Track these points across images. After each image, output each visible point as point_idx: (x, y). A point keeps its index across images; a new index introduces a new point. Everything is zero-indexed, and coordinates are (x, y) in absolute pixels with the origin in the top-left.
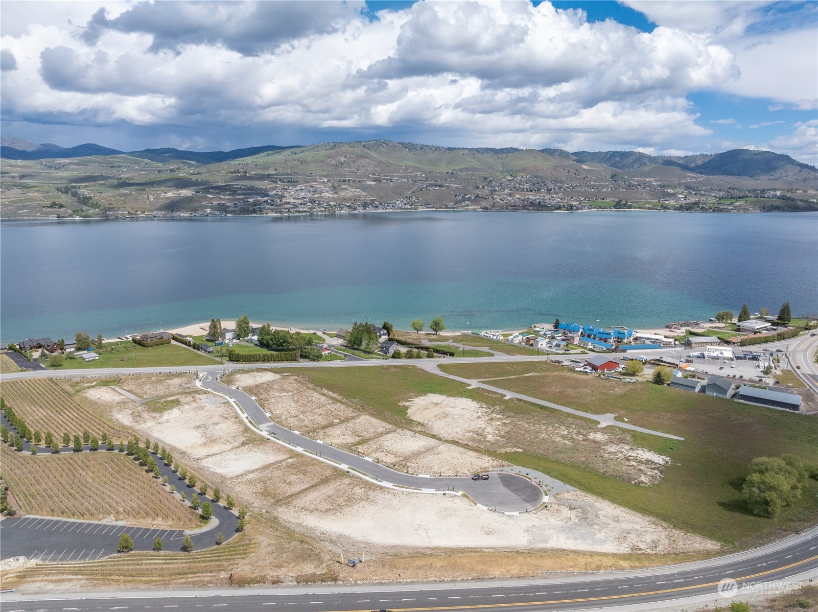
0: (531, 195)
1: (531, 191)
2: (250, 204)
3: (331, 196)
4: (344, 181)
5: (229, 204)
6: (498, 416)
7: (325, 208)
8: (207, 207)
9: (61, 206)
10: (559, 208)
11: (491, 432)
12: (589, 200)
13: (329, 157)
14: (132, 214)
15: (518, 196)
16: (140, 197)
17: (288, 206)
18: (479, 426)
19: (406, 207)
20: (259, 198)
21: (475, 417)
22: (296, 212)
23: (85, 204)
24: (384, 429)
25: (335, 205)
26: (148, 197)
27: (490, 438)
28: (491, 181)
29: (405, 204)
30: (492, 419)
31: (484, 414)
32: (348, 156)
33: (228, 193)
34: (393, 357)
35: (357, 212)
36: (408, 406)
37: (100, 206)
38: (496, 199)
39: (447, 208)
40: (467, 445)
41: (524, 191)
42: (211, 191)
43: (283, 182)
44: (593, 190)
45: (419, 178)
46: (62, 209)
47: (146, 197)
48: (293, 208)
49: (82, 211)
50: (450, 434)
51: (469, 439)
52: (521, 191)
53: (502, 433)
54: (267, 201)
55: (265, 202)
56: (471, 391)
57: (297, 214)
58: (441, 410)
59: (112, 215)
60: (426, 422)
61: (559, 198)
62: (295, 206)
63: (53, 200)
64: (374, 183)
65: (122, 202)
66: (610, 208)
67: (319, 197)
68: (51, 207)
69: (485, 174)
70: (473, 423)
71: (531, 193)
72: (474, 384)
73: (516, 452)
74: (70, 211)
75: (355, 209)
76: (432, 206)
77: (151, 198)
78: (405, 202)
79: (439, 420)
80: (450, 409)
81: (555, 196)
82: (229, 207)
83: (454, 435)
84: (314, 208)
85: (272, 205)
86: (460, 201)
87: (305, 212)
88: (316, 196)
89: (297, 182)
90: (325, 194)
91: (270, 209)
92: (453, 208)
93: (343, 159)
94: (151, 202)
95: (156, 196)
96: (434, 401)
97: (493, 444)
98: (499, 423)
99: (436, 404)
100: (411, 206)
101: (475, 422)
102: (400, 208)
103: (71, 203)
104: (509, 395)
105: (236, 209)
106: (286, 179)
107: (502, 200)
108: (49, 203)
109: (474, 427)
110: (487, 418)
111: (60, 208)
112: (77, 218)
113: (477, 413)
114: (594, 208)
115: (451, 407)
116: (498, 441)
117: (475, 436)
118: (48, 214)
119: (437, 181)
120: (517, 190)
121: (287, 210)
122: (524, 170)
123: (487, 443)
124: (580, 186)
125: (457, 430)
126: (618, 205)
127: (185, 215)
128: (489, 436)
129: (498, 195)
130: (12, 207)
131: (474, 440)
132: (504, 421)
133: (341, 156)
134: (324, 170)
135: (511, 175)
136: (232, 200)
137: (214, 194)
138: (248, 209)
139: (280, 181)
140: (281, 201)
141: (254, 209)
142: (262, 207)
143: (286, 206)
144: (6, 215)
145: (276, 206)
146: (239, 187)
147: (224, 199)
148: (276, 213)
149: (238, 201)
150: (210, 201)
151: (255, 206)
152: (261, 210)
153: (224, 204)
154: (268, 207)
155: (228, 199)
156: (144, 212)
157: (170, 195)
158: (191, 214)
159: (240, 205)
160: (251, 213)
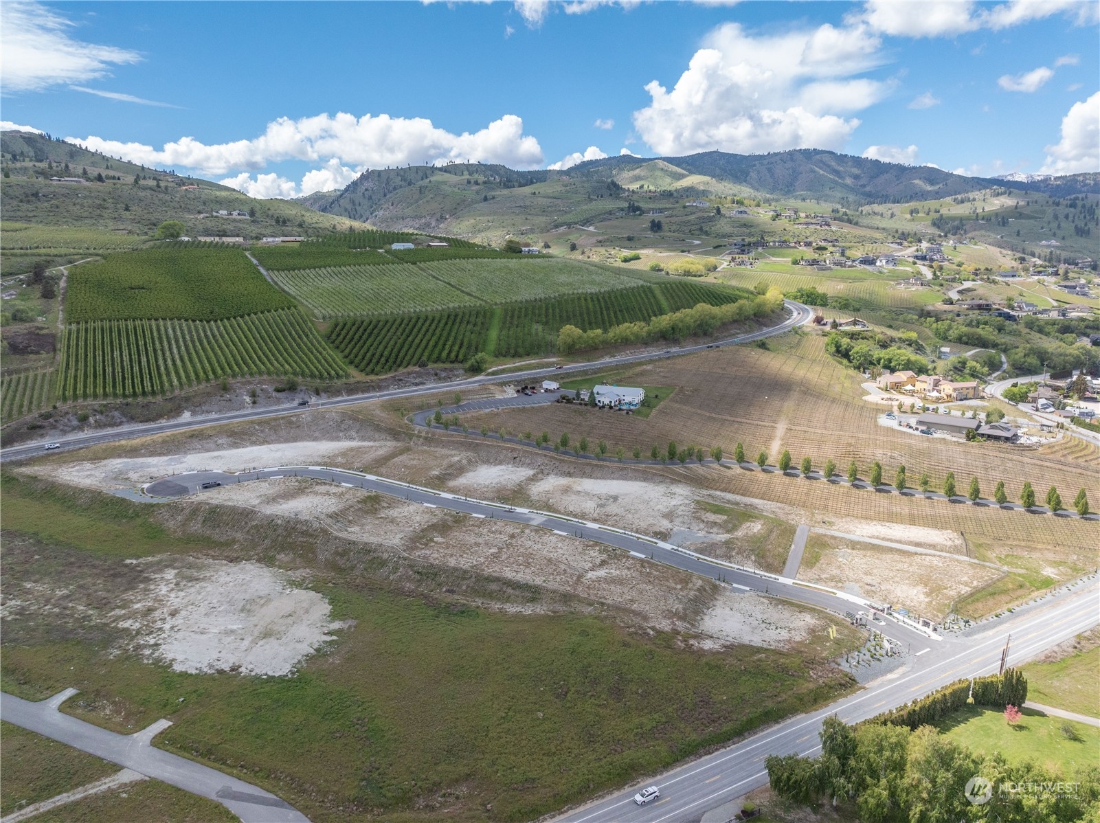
18: (182, 594)
21: (183, 613)
24: (350, 530)
31: (159, 624)
36: (333, 621)
50: (242, 569)
58: (254, 620)
60: (288, 591)
73: (138, 557)
79: (262, 594)
80: (235, 627)
83: (235, 569)
96: (272, 641)
98: (137, 606)
99: (267, 635)
109: (193, 590)
110: (157, 614)
115: (232, 632)
125: (228, 579)
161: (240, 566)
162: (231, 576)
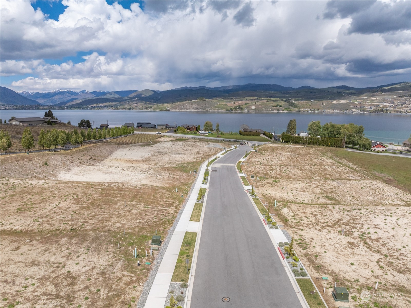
2: (381, 108)
5: (367, 107)
8: (353, 108)
9: (281, 106)
14: (312, 110)
16: (318, 103)
17: (407, 109)
20: (387, 104)
23: (292, 106)
26: (323, 103)
42: (358, 101)
43: (407, 96)
46: (280, 108)
47: (322, 103)
49: (289, 108)
54: (392, 106)
55: (391, 106)
59: (302, 111)
63: (277, 104)
65: (309, 105)
68: (276, 106)
74: (284, 109)
77: (324, 104)
82: (366, 109)
85: (395, 108)
91: (393, 110)
94: (323, 106)
95: (327, 103)
103: (285, 105)
105: (371, 110)
106: (409, 95)
108: (275, 105)
111: (280, 107)
112: (286, 111)
118: (275, 109)
121: (405, 111)
127: (340, 112)
130: (261, 106)
136: (369, 105)
137: (359, 102)
138: (378, 110)
139: (405, 96)
140: (402, 106)
141: (382, 110)
142: (388, 109)
143: (405, 109)
144: (258, 109)
145: (398, 108)
146: (376, 98)
147: (364, 105)
148: (397, 112)
149: (373, 105)
150: (356, 105)
151: (384, 108)
152: (387, 111)
153: (364, 107)
154: (393, 109)
155: (367, 105)
156: (318, 110)
157: (334, 102)
158: (343, 112)
159: (374, 108)
160: (380, 112)
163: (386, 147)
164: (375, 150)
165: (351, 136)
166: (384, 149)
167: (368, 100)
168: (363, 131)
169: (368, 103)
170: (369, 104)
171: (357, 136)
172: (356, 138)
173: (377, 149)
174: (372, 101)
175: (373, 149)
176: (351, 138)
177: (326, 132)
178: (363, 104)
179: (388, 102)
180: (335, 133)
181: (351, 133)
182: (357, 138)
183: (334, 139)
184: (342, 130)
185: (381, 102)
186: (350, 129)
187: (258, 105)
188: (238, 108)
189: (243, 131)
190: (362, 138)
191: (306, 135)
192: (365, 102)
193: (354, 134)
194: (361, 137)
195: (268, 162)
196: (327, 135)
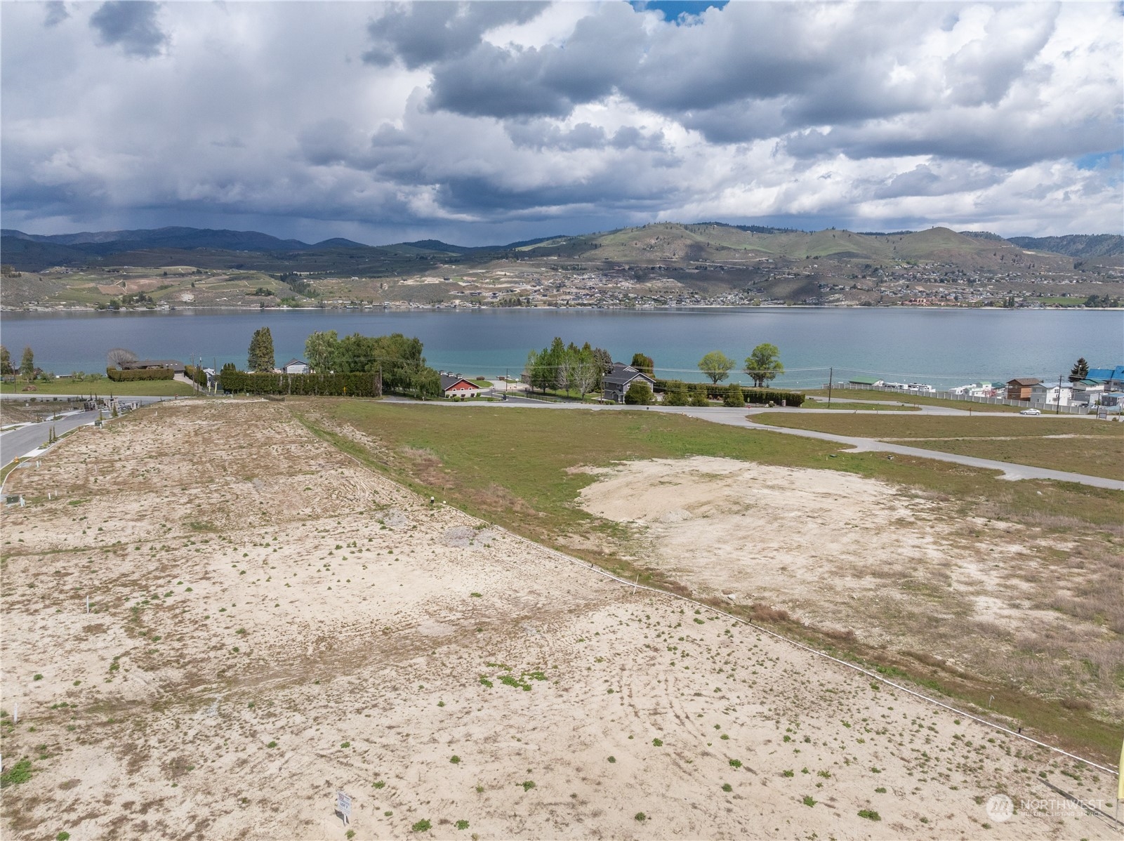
0: (942, 287)
1: (942, 281)
2: (515, 295)
3: (630, 286)
4: (653, 268)
5: (485, 294)
6: (1002, 525)
7: (620, 301)
8: (456, 297)
9: (269, 293)
10: (991, 304)
11: (992, 581)
12: (1040, 296)
13: (634, 238)
14: (356, 304)
15: (921, 289)
16: (370, 285)
17: (568, 297)
18: (908, 552)
19: (742, 302)
20: (529, 287)
21: (880, 522)
22: (578, 304)
23: (300, 292)
25: (635, 298)
26: (381, 285)
27: (989, 610)
28: (876, 270)
29: (741, 298)
30: (975, 534)
31: (925, 516)
32: (661, 237)
33: (487, 280)
34: (630, 400)
35: (667, 306)
36: (596, 476)
37: (318, 295)
38: (885, 291)
39: (806, 304)
40: (847, 638)
41: (930, 282)
42: (465, 278)
43: (567, 269)
44: (1045, 282)
45: (764, 265)
46: (269, 298)
47: (379, 285)
48: (573, 299)
49: (293, 300)
50: (742, 574)
51: (860, 608)
52: (926, 282)
53: (1067, 594)
54: (539, 290)
55: (535, 291)
56: (853, 456)
57: (579, 307)
58: (727, 491)
59: (330, 304)
60: (641, 522)
61: (988, 292)
62: (578, 297)
63: (259, 286)
64: (697, 271)
65: (346, 290)
66: (1079, 306)
67: (614, 287)
68: (257, 294)
69: (869, 262)
70: (875, 541)
71: (941, 284)
72: (864, 444)
74: (278, 301)
75: (665, 303)
76: (782, 302)
77: (386, 286)
78: (741, 295)
79: (700, 521)
80: (766, 491)
81: (981, 289)
82: (485, 297)
83: (765, 580)
84: (604, 300)
85: (544, 296)
86: (827, 294)
87: (590, 305)
88: (610, 285)
89: (585, 269)
90: (623, 283)
91: (541, 300)
92: (815, 304)
93: (653, 242)
94: (384, 291)
95: (392, 284)
96: (705, 472)
97: (1028, 648)
98: (1015, 548)
99: (711, 478)
100: (750, 300)
101: (886, 537)
102: (733, 303)
103: (282, 289)
104: (1013, 473)
105: (494, 300)
106: (570, 265)
107: (895, 294)
108: (254, 290)
109: (883, 555)
110: (945, 530)
111: (266, 296)
112: (285, 308)
113: (892, 508)
114: (1051, 306)
115: (772, 487)
116: (1049, 632)
117: (896, 595)
118: (249, 303)
119: (792, 269)
120: (919, 280)
121: (565, 302)
122: (929, 256)
123: (987, 643)
124: (1023, 276)
125: (785, 558)
126: (1092, 301)
127: (425, 307)
128: (981, 601)
129: (889, 287)
130: (210, 294)
131: (890, 616)
132: (1043, 543)
133: (651, 237)
134: (625, 256)
135: (908, 263)
136: (491, 290)
137: (468, 282)
138: (510, 301)
139: (563, 268)
140: (558, 291)
141: (519, 299)
142: (531, 297)
143: (564, 297)
144: (201, 303)
145: (550, 297)
146: (503, 273)
147: (480, 288)
148: (549, 305)
149: (500, 290)
150: (462, 289)
151: (521, 296)
152: (528, 302)
153: (479, 294)
154: (540, 297)
155: (486, 289)
156: (371, 303)
157: (410, 282)
158: (433, 306)
159: (500, 295)
160: (514, 305)
161: (744, 585)
162: (776, 564)
163: (477, 388)
164: (454, 395)
165: (395, 365)
166: (475, 391)
167: (487, 278)
168: (419, 353)
169: (487, 283)
170: (491, 286)
171: (408, 364)
172: (406, 371)
173: (459, 393)
174: (496, 280)
175: (450, 393)
176: (395, 370)
177: (344, 359)
178: (477, 287)
179: (530, 282)
180: (362, 359)
181: (395, 359)
182: (409, 371)
183: (355, 376)
184: (376, 353)
185: (516, 282)
186: (393, 347)
187: (201, 291)
188: (137, 301)
189: (119, 369)
190: (419, 368)
191: (305, 369)
192: (482, 283)
193: (401, 360)
194: (417, 365)
195: (116, 450)
196: (346, 368)
